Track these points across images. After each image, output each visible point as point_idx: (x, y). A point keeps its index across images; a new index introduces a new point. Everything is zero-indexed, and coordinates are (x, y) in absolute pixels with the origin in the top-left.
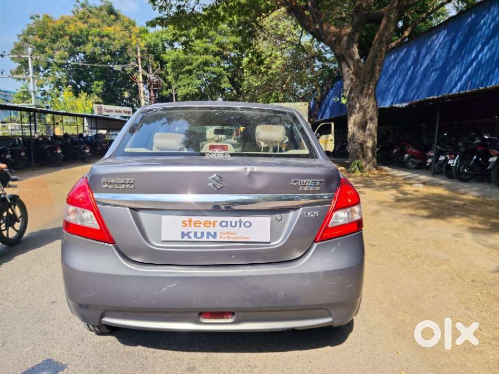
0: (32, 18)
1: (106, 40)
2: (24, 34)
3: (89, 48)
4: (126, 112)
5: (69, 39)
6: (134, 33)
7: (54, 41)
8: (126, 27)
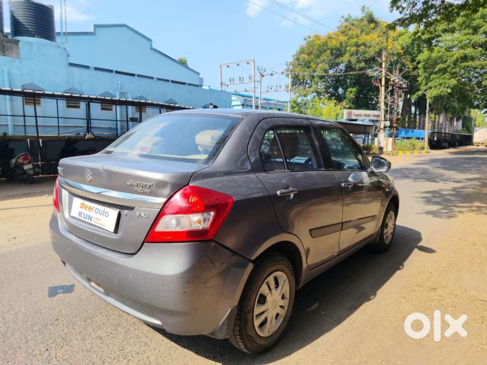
0: (305, 39)
1: (362, 48)
2: (297, 54)
3: (346, 58)
4: (374, 116)
5: (331, 53)
6: (391, 37)
7: (318, 56)
8: (384, 33)
